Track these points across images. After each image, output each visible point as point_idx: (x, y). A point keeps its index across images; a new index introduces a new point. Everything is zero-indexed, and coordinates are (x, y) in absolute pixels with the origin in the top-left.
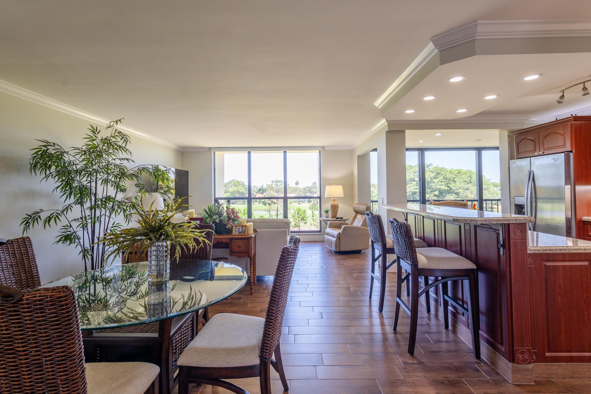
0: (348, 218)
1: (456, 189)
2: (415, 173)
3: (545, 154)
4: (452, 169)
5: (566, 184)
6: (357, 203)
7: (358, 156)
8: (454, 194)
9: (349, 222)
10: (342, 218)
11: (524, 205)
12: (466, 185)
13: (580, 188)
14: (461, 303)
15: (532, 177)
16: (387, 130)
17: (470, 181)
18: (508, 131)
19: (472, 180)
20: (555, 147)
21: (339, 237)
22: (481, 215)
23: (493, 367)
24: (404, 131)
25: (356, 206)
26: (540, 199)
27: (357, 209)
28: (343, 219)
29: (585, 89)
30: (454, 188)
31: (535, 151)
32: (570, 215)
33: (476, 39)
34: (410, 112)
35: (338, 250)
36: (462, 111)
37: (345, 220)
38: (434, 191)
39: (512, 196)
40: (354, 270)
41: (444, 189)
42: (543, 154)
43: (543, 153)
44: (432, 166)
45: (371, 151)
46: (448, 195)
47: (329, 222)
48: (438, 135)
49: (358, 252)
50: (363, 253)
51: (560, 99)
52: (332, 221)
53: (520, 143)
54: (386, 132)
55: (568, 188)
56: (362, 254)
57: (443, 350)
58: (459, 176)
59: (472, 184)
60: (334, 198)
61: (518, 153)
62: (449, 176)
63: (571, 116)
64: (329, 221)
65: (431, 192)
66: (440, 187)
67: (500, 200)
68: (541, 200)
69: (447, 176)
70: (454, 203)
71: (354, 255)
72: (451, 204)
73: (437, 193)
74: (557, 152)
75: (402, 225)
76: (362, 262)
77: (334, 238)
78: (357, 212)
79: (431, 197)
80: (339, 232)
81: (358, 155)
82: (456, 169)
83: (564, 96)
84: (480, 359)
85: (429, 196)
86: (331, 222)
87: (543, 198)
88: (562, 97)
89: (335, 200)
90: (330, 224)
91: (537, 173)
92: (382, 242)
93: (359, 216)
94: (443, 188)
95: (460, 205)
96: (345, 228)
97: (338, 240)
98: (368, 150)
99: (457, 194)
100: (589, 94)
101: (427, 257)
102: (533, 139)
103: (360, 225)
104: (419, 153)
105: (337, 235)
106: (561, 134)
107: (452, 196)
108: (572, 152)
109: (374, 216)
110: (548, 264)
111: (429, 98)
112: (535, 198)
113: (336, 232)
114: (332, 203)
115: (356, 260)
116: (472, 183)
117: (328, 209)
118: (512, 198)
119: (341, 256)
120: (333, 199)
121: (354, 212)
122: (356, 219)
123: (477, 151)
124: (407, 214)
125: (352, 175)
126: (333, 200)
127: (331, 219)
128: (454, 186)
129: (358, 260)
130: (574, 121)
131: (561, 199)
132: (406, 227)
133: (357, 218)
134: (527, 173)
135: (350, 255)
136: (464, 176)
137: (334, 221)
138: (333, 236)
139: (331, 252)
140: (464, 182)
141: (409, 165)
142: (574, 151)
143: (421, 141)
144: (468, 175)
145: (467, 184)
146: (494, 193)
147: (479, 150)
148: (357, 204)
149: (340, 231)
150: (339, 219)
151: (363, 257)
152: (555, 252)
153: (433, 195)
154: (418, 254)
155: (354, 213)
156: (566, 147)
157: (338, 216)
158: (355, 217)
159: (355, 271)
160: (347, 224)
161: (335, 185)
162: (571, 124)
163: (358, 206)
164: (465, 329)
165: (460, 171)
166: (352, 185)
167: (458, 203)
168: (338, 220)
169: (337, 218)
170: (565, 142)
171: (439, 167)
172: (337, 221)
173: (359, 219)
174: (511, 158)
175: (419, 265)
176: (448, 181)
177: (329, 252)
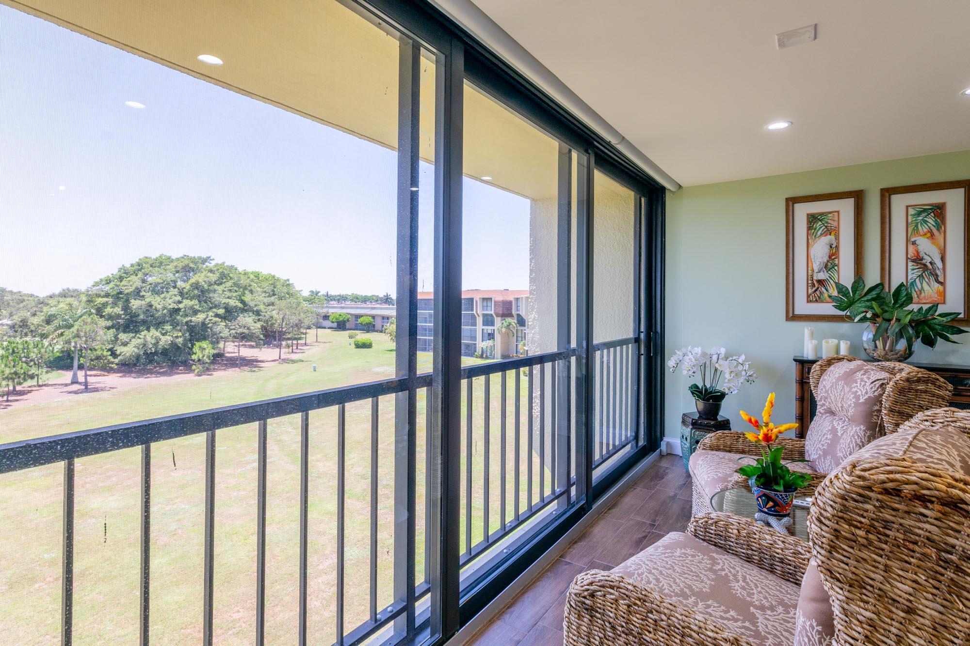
1: (256, 306)
2: (177, 272)
8: (251, 314)
12: (267, 298)
17: (273, 291)
19: (275, 289)
30: (252, 304)
38: (216, 307)
41: (234, 305)
44: (211, 262)
46: (241, 315)
62: (243, 281)
65: (211, 308)
66: (227, 301)
69: (242, 282)
73: (221, 311)
79: (210, 318)
85: (205, 317)
94: (233, 303)
107: (249, 317)
116: (276, 295)
128: (252, 300)
140: (265, 293)
141: (165, 256)
144: (271, 282)
145: (270, 296)
146: (308, 311)
153: (213, 315)
171: (225, 265)
176: (241, 290)
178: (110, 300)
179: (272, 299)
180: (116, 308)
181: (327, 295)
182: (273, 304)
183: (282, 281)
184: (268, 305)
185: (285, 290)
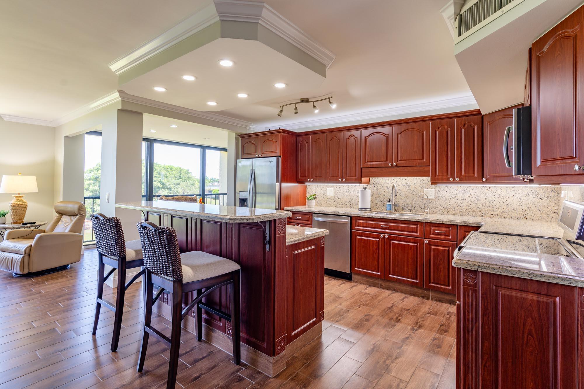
0: (44, 223)
1: (169, 185)
3: (262, 156)
4: (165, 165)
5: (277, 182)
6: (61, 200)
7: (66, 137)
8: (166, 189)
9: (47, 228)
10: (34, 223)
11: (247, 199)
12: (176, 181)
13: (284, 185)
14: (218, 308)
15: (253, 176)
16: (120, 107)
18: (236, 134)
19: (181, 175)
20: (269, 152)
21: (28, 252)
22: (203, 209)
23: (253, 367)
24: (141, 114)
25: (59, 204)
26: (259, 193)
27: (62, 208)
28: (36, 224)
29: (296, 108)
30: (167, 184)
31: (255, 154)
32: (278, 206)
33: (259, 23)
34: (160, 89)
35: (26, 271)
36: (212, 104)
37: (39, 226)
39: (237, 191)
40: (59, 297)
42: (261, 157)
43: (261, 155)
45: (86, 133)
47: (7, 232)
48: (174, 126)
49: (64, 268)
50: (71, 268)
51: (280, 113)
52: (13, 228)
53: (245, 146)
54: (119, 110)
55: (277, 184)
56: (69, 270)
57: (204, 372)
58: (171, 172)
59: (181, 179)
60: (19, 194)
61: (243, 154)
63: (279, 129)
64: (6, 229)
67: (226, 194)
68: (260, 195)
70: (185, 198)
71: (56, 274)
72: (182, 199)
74: (271, 156)
75: (164, 231)
76: (72, 281)
77: (18, 255)
78: (61, 214)
80: (29, 244)
81: (66, 135)
82: (168, 165)
83: (282, 111)
84: (240, 364)
86: (11, 230)
87: (261, 193)
88: (281, 111)
89: (20, 197)
90: (9, 234)
91: (257, 172)
92: (120, 255)
93: (65, 219)
95: (190, 201)
96: (40, 238)
97: (27, 257)
98: (82, 131)
99: (170, 189)
100: (298, 113)
101: (192, 267)
102: (255, 143)
103: (67, 231)
104: (148, 144)
105: (26, 249)
106: (274, 142)
107: (165, 191)
108: (280, 156)
109: (109, 220)
110: (296, 252)
111: (189, 78)
112: (255, 193)
113: (22, 245)
114: (13, 201)
115: (59, 281)
117: (6, 211)
118: (238, 193)
119: (33, 280)
120: (17, 195)
121: (56, 214)
122: (60, 223)
123: (202, 149)
124: (148, 213)
125: (53, 162)
126: (17, 197)
127: (11, 226)
129: (63, 280)
130: (283, 133)
131: (273, 193)
132: (170, 233)
133: (62, 221)
134: (250, 172)
135: (49, 275)
136: (175, 173)
137: (19, 228)
138: (17, 252)
139: (12, 277)
140: (175, 178)
142: (281, 156)
143: (153, 131)
144: (178, 171)
145: (178, 179)
147: (204, 148)
148: (60, 202)
149: (33, 242)
150: (29, 225)
151: (72, 275)
152: (301, 241)
154: (183, 267)
155: (56, 216)
156: (277, 152)
157: (25, 220)
158: (58, 221)
159: (60, 299)
160: (44, 232)
161: (22, 175)
162: (281, 135)
163: (65, 205)
164: (222, 335)
165: (172, 167)
166: (53, 176)
167: (189, 198)
168: (26, 226)
169: (24, 224)
170: (276, 149)
172: (25, 228)
173: (65, 223)
174: (237, 158)
175: (183, 279)
177: (7, 278)
178: (92, 182)
179: (179, 181)
180: (95, 186)
181: (213, 179)
182: (179, 184)
183: (185, 171)
184: (177, 185)
185: (186, 176)
